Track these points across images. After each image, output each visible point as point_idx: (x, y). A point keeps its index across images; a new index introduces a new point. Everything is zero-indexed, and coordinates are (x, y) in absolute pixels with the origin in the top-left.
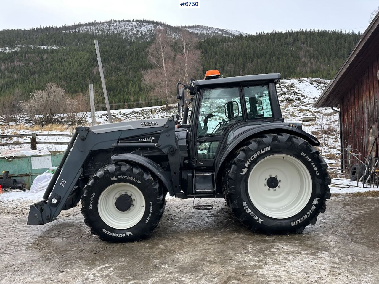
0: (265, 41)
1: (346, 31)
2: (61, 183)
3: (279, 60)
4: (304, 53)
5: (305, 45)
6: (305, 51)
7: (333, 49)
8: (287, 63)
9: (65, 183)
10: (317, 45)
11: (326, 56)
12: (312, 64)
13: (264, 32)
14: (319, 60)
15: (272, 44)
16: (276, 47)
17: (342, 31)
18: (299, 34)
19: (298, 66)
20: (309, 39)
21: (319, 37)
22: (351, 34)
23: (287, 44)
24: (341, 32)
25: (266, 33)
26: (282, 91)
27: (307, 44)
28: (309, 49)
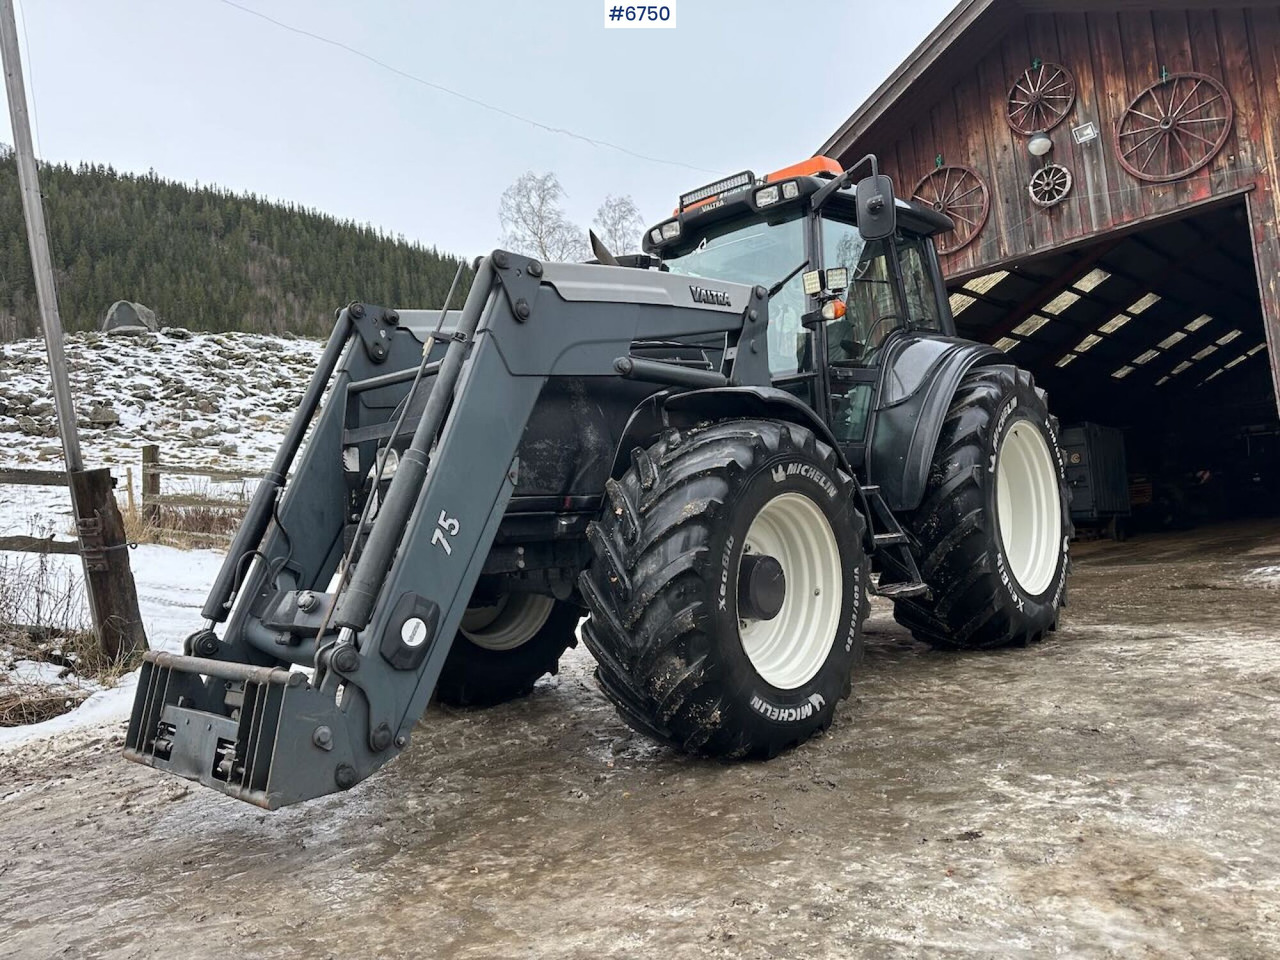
0: (118, 201)
1: (381, 231)
2: (438, 533)
3: (178, 278)
4: (264, 271)
5: (265, 247)
6: (266, 265)
7: (350, 277)
8: (207, 294)
9: (454, 532)
10: (304, 254)
11: (332, 293)
12: (290, 309)
13: (111, 169)
14: (313, 302)
15: (148, 217)
16: (164, 230)
17: (373, 227)
18: (244, 207)
19: (246, 308)
20: (275, 229)
21: (308, 232)
22: (397, 243)
23: (204, 228)
24: (369, 231)
25: (119, 174)
26: (275, 374)
27: (271, 245)
28: (279, 260)
